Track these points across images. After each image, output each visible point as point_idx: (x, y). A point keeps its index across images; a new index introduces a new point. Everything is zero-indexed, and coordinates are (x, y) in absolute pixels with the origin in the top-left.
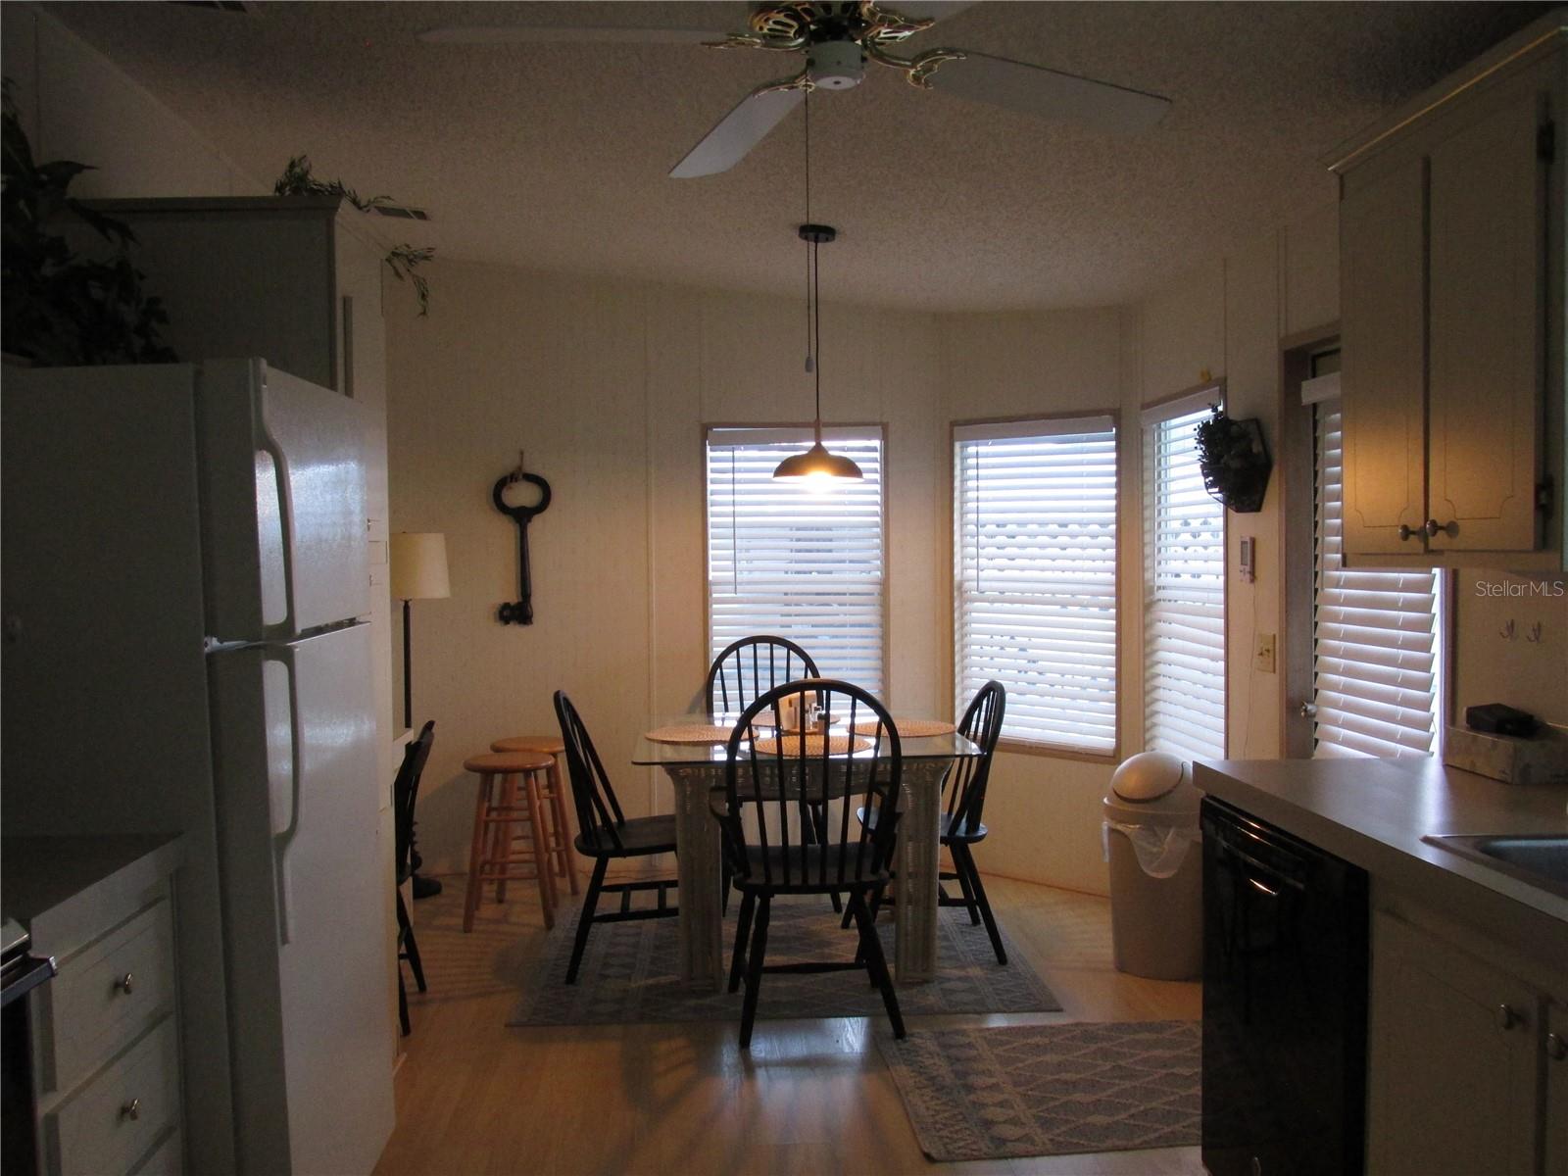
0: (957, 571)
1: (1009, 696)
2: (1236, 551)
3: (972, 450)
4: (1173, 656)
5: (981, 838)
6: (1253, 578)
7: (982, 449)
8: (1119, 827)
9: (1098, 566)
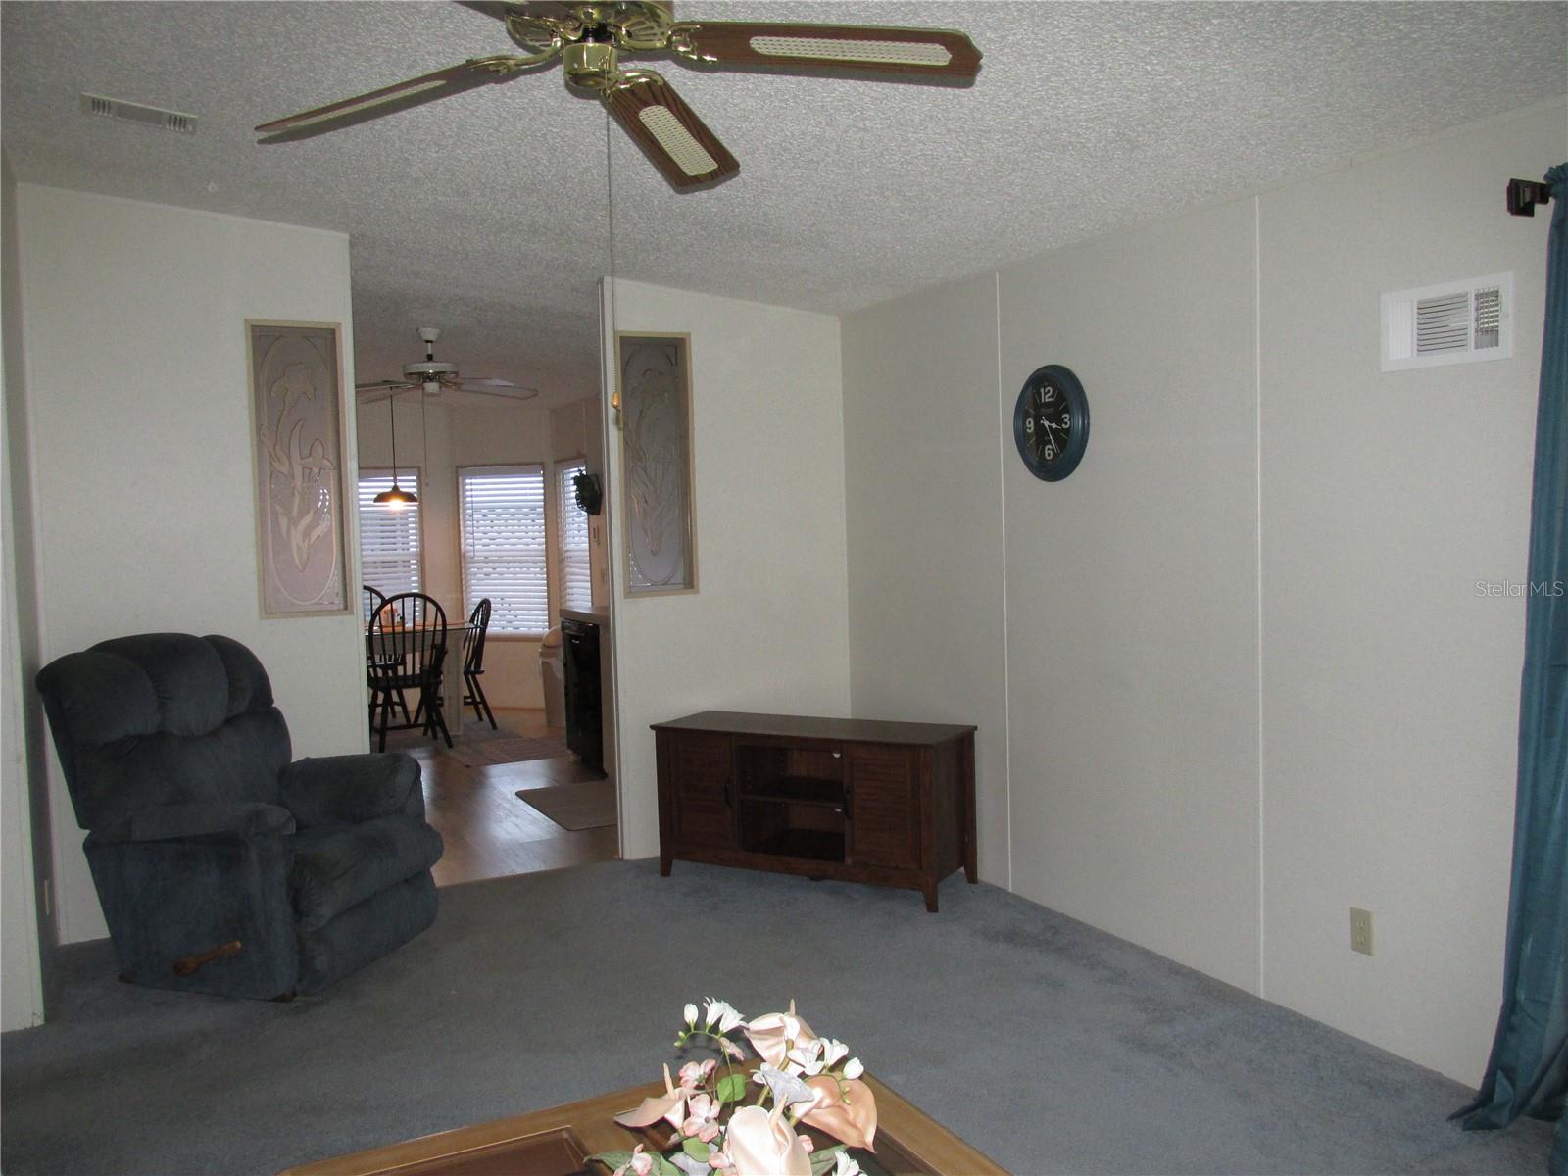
0: (462, 546)
1: (492, 605)
2: (592, 530)
3: (468, 481)
4: (575, 584)
5: (483, 672)
6: (599, 544)
7: (474, 481)
8: (546, 660)
9: (536, 541)
